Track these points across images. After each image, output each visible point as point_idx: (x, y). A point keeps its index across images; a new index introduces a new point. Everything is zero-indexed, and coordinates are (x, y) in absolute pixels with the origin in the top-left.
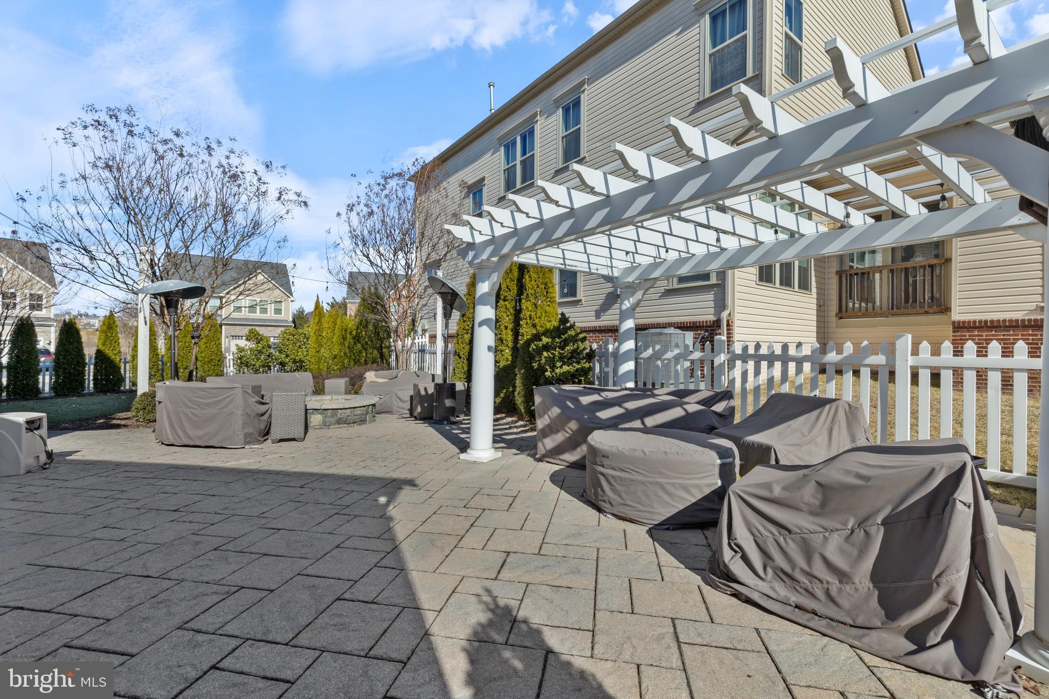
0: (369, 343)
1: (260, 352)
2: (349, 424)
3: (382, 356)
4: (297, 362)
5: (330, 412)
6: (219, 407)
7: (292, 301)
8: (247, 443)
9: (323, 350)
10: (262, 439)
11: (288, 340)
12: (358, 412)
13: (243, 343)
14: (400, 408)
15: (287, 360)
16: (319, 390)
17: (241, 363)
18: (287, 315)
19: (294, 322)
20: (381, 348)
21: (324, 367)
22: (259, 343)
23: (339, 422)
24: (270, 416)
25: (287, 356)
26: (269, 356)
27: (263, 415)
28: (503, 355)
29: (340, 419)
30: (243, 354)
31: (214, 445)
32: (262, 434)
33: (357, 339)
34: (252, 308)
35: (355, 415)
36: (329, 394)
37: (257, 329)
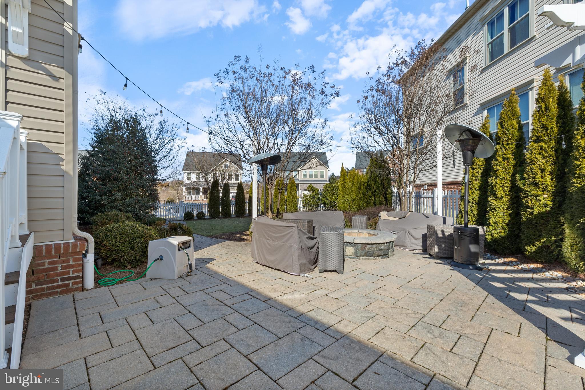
0: (377, 191)
1: (314, 197)
2: (375, 256)
3: (386, 200)
4: (332, 203)
5: (360, 246)
6: (283, 241)
7: (329, 170)
8: (301, 271)
9: (346, 196)
10: (312, 267)
11: (327, 190)
12: (382, 247)
13: (306, 192)
14: (413, 244)
15: (327, 201)
16: (348, 224)
17: (305, 203)
18: (326, 178)
19: (330, 181)
20: (386, 194)
21: (347, 206)
22: (313, 192)
23: (368, 254)
24: (318, 248)
25: (327, 199)
26: (318, 199)
27: (312, 248)
28: (538, 200)
29: (368, 252)
30: (306, 198)
31: (281, 269)
32: (312, 263)
33: (368, 188)
34: (311, 176)
35: (380, 250)
36: (356, 228)
37: (313, 185)
